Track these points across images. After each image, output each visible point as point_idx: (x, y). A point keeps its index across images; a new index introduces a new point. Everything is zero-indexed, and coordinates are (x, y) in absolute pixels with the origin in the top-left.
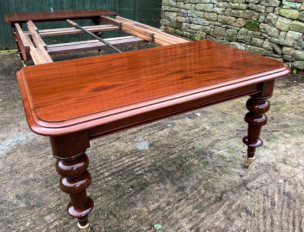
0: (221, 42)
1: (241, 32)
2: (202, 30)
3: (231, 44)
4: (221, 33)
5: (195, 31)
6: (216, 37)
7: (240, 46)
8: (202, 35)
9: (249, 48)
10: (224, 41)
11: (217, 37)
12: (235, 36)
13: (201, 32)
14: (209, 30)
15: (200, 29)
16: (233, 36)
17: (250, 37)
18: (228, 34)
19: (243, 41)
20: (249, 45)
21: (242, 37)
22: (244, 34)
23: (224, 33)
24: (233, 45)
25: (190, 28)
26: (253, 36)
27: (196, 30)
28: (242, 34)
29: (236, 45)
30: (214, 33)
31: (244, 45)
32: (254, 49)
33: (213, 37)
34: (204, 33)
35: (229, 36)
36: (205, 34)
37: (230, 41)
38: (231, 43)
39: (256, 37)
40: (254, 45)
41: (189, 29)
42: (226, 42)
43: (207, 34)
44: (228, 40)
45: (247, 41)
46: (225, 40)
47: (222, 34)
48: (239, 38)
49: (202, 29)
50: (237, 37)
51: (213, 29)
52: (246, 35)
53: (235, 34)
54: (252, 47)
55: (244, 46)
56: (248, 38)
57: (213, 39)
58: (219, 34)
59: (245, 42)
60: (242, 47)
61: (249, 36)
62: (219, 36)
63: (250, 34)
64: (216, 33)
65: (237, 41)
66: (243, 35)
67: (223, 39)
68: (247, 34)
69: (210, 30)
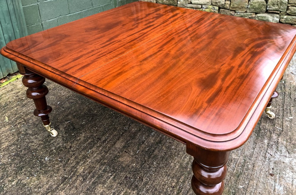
0: (244, 15)
1: (272, 2)
2: (211, 4)
3: (258, 17)
4: (242, 6)
5: (200, 6)
6: (235, 11)
7: (272, 17)
8: (212, 10)
9: (286, 19)
10: (247, 14)
11: (237, 10)
12: (263, 7)
13: (211, 7)
14: (223, 3)
15: (208, 3)
16: (261, 7)
17: (286, 7)
18: (254, 6)
19: (276, 12)
20: (285, 15)
21: (275, 8)
22: (277, 4)
23: (246, 5)
24: (262, 17)
25: (191, 3)
26: (289, 5)
27: (202, 5)
28: (274, 4)
29: (266, 17)
30: (231, 6)
31: (278, 15)
32: (293, 19)
33: (229, 11)
34: (215, 7)
35: (255, 8)
36: (217, 8)
37: (256, 13)
38: (258, 15)
39: (293, 6)
40: (293, 14)
41: (189, 4)
42: (251, 15)
43: (220, 8)
44: (255, 12)
45: (282, 11)
46: (249, 12)
47: (245, 6)
48: (270, 9)
49: (210, 2)
50: (268, 9)
51: (229, 2)
52: (279, 5)
53: (264, 5)
54: (290, 17)
55: (277, 17)
56: (283, 8)
57: (231, 12)
58: (240, 6)
59: (279, 12)
60: (275, 18)
61: (285, 5)
62: (240, 9)
63: (286, 4)
64: (236, 6)
65: (267, 12)
66: (276, 6)
67: (246, 12)
68: (281, 4)
69: (225, 3)
